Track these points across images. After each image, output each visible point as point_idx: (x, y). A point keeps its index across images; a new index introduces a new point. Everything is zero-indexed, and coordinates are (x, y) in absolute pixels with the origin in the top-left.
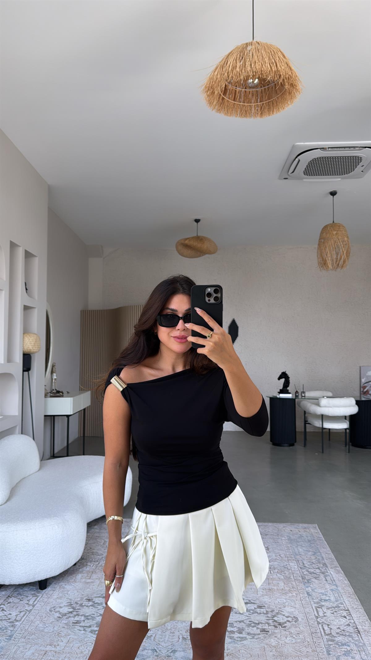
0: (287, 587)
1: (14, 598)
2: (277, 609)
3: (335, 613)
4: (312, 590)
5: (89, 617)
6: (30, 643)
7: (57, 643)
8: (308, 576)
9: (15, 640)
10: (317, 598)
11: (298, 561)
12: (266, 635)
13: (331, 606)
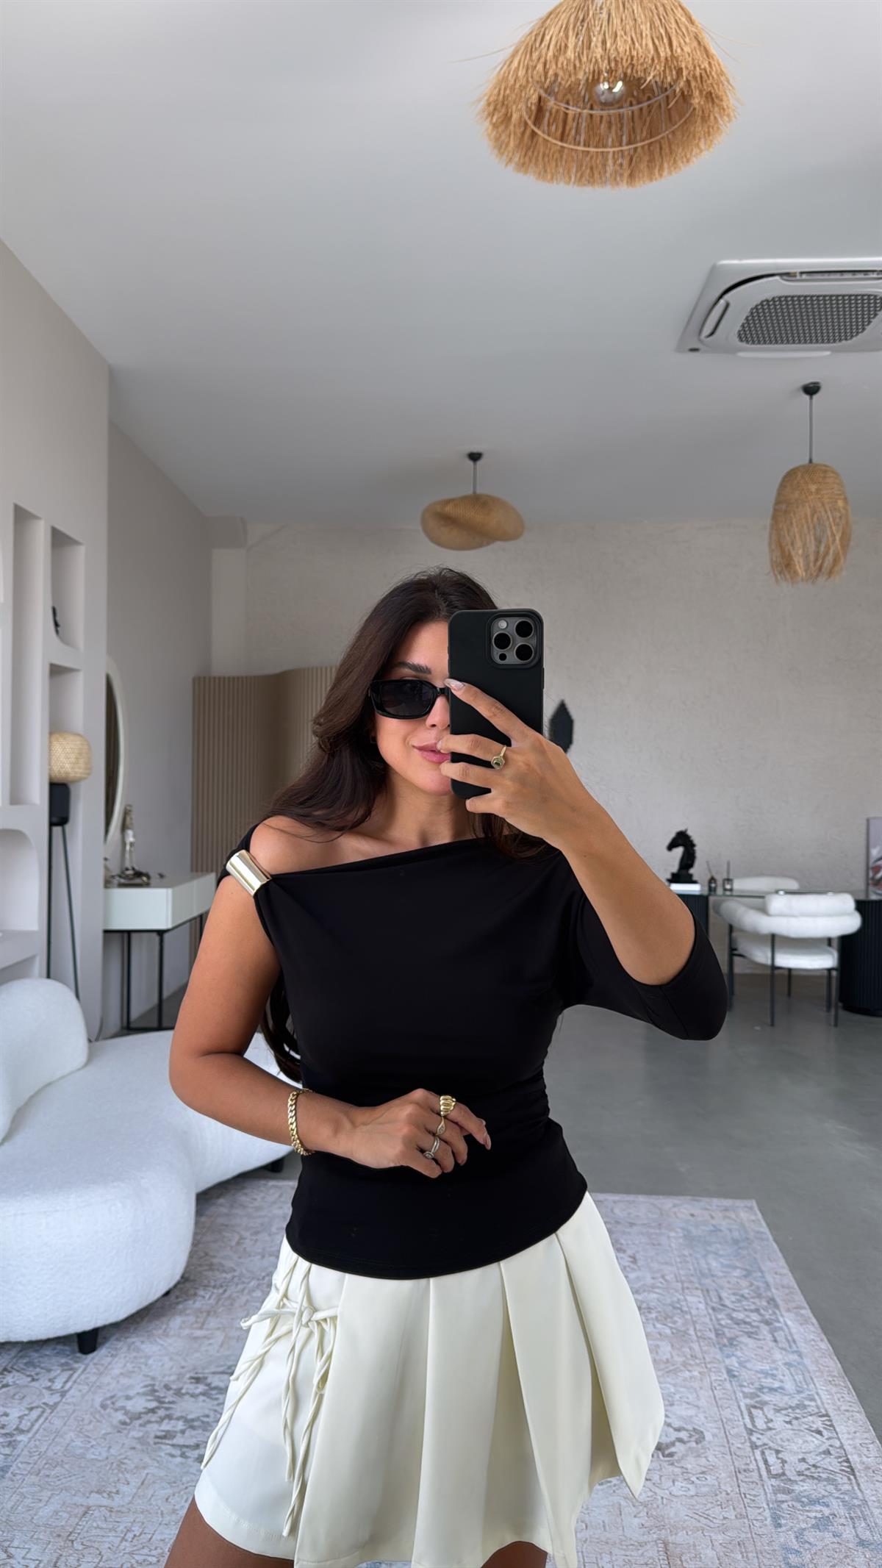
0: (678, 1355)
1: (17, 1374)
3: (795, 1422)
4: (741, 1363)
5: (196, 1424)
6: (50, 1487)
7: (115, 1486)
8: (732, 1331)
9: (14, 1478)
10: (752, 1384)
11: (708, 1291)
13: (786, 1404)
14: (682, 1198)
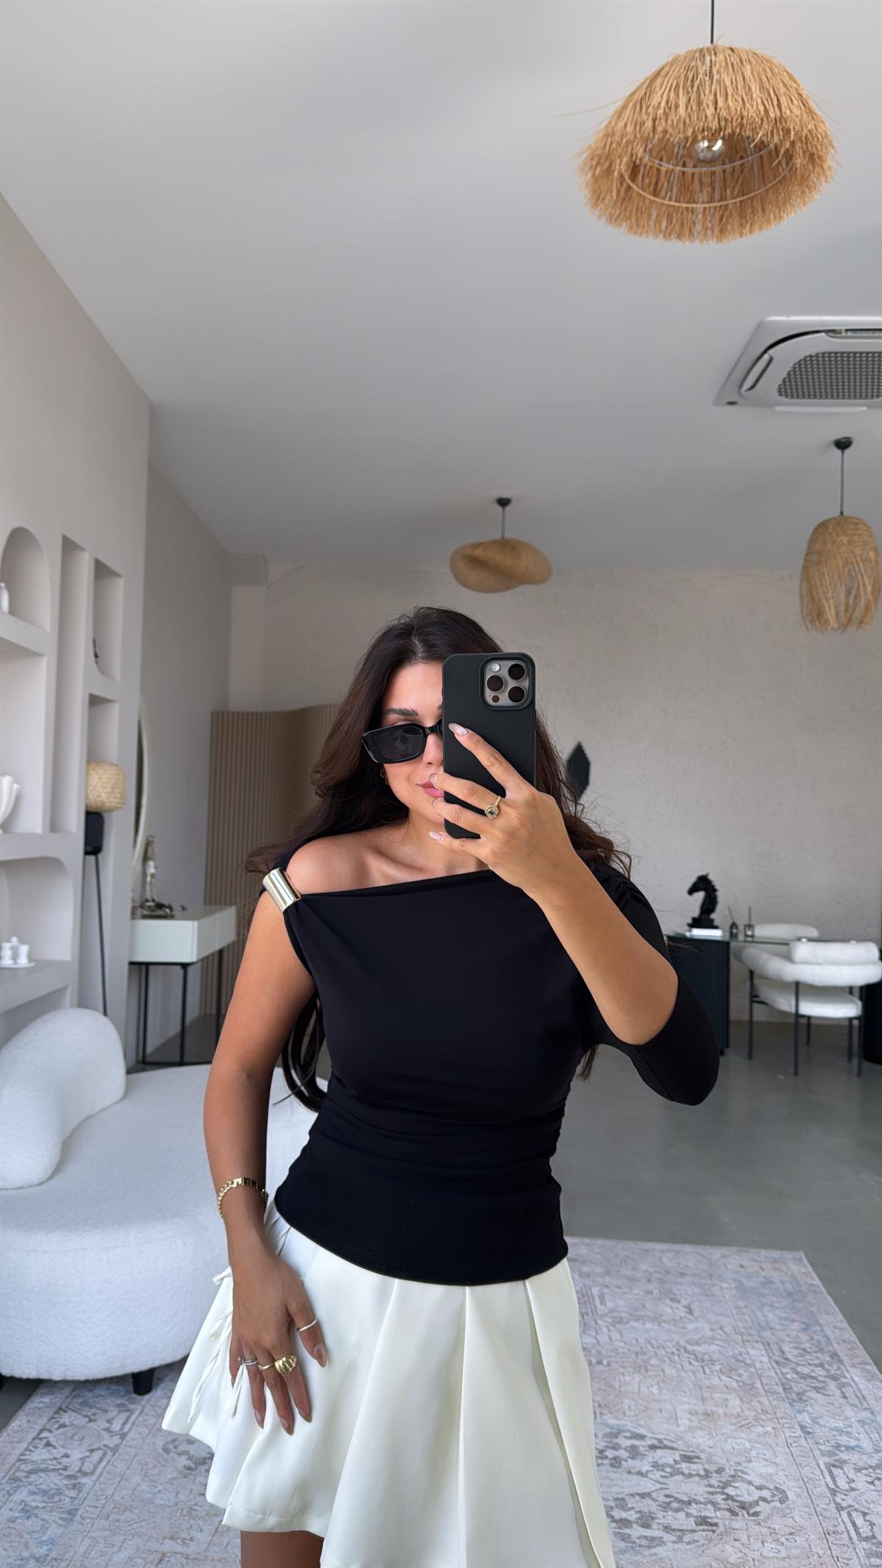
0: (748, 1409)
1: (73, 1414)
2: (731, 1466)
3: (877, 1482)
4: (813, 1420)
6: (121, 1532)
7: (189, 1533)
8: (799, 1385)
9: (83, 1521)
10: (828, 1441)
11: (768, 1344)
12: (711, 1533)
13: (866, 1463)
14: (729, 1248)
